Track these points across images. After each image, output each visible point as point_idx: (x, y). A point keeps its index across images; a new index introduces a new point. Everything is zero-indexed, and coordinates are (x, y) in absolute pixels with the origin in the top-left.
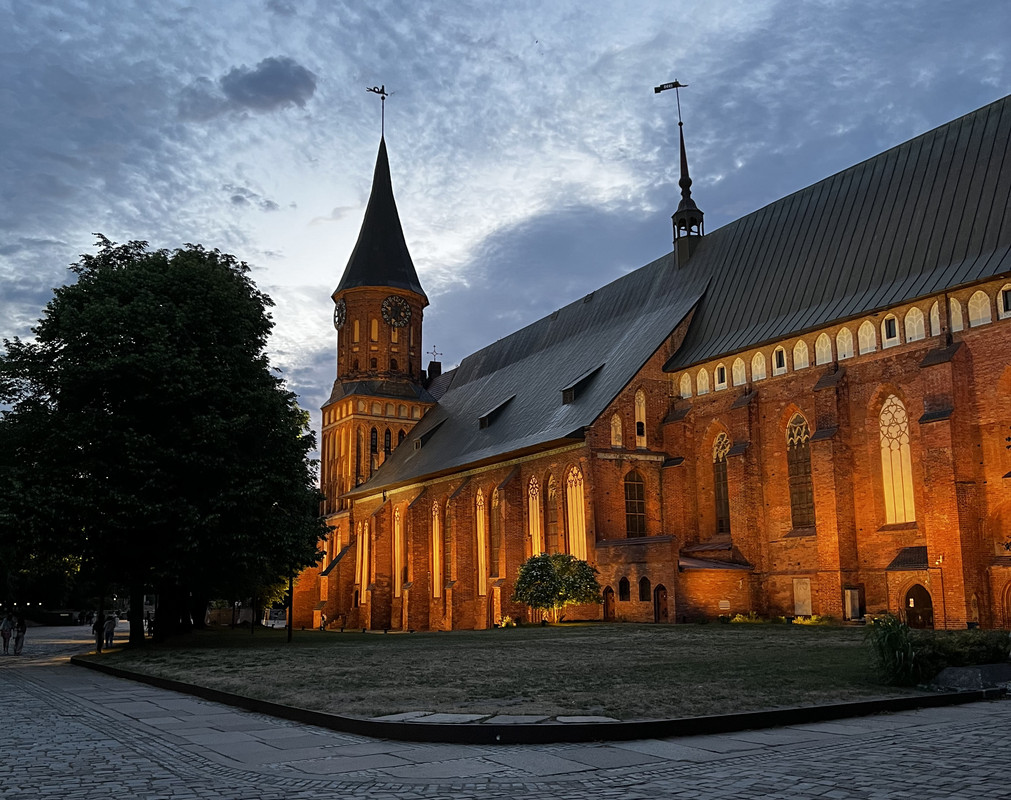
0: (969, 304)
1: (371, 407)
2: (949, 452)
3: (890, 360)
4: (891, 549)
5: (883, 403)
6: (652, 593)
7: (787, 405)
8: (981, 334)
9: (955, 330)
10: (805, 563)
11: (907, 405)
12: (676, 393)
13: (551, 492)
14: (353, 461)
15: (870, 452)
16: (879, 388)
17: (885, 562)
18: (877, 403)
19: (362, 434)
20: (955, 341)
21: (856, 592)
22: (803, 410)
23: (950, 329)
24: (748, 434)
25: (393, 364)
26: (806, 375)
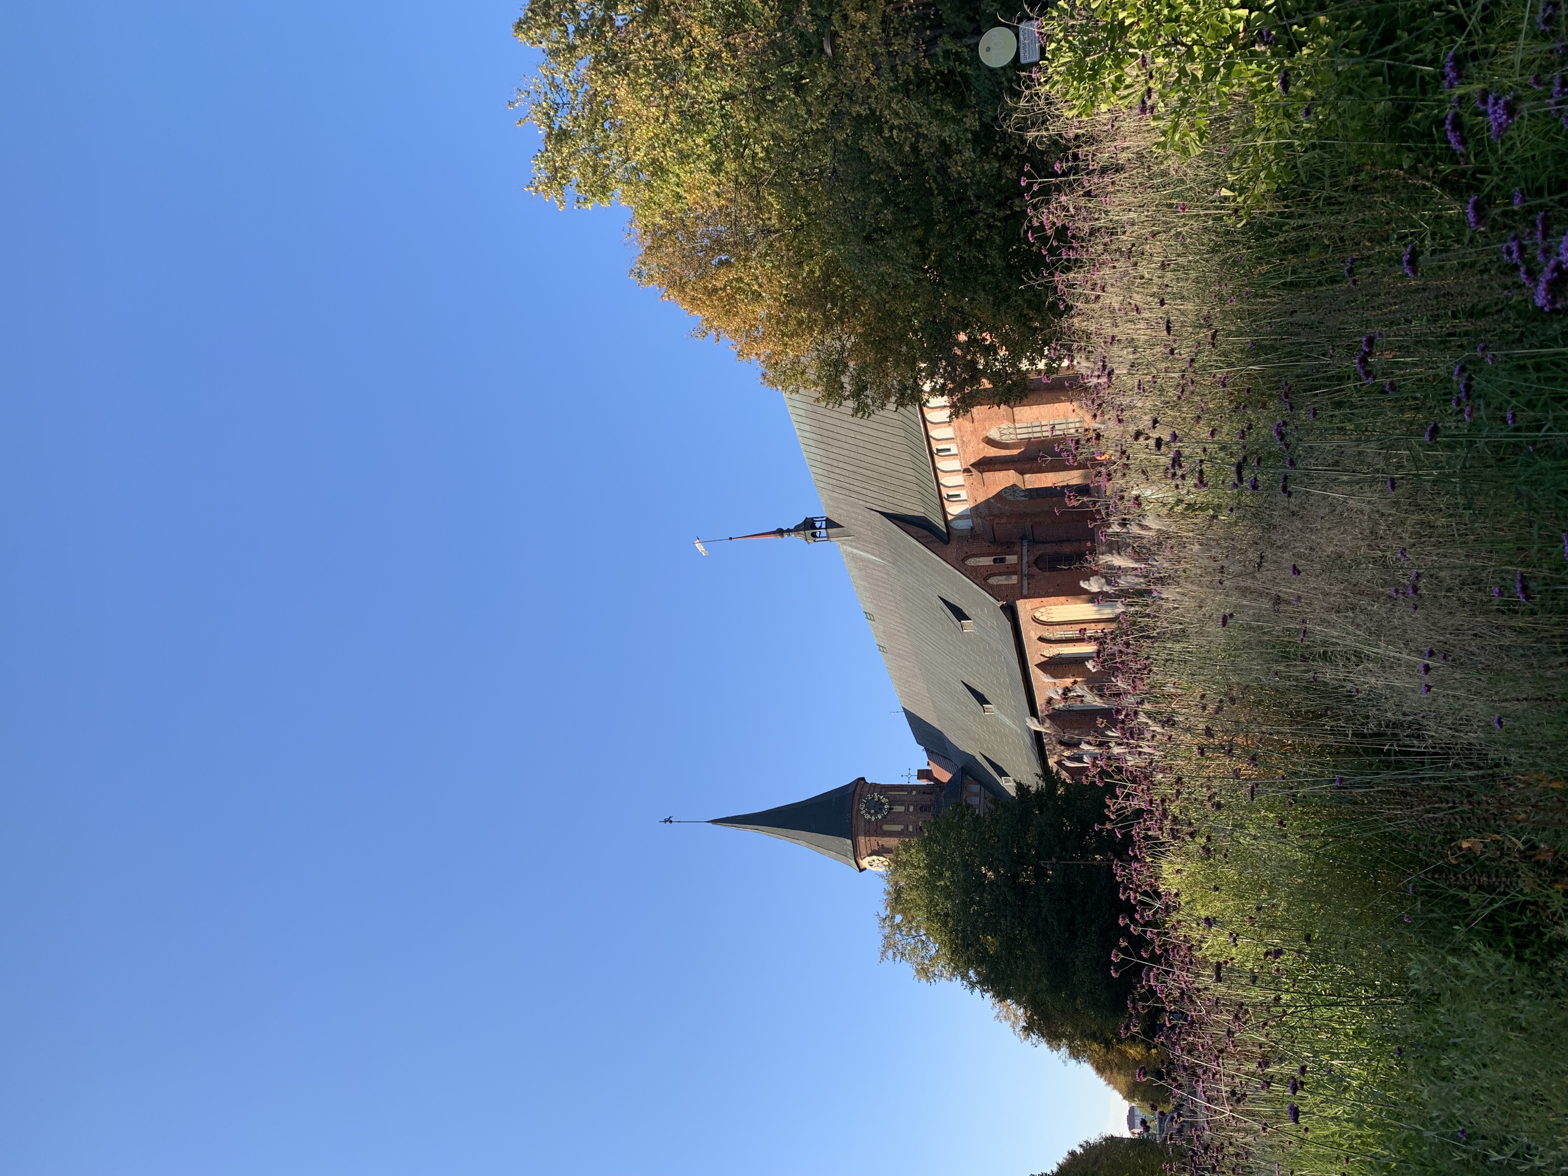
25: (925, 810)
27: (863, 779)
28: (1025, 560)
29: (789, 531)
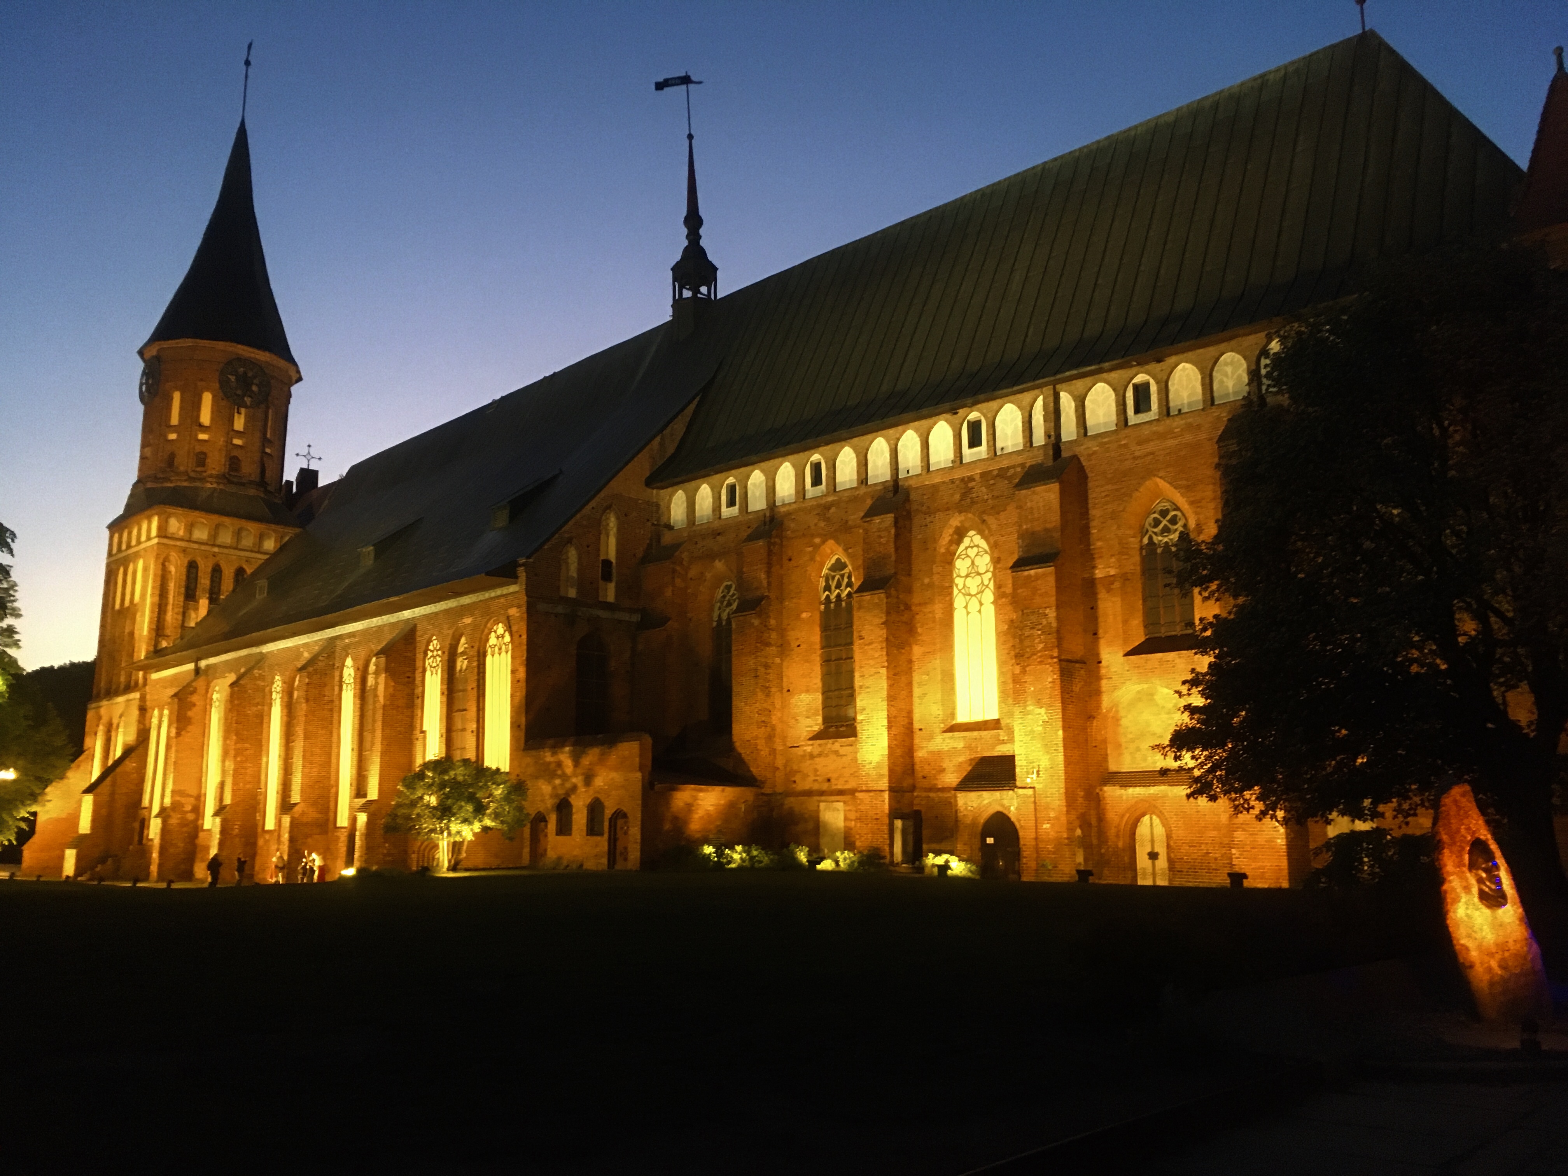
0: (1086, 402)
1: (190, 528)
2: (1052, 613)
3: (971, 479)
4: (962, 759)
5: (959, 542)
6: (606, 824)
7: (824, 542)
8: (1102, 445)
9: (1065, 437)
10: (837, 779)
11: (994, 546)
12: (664, 520)
13: (461, 663)
14: (152, 612)
15: (939, 615)
16: (956, 521)
17: (951, 778)
18: (951, 542)
19: (172, 569)
20: (1065, 454)
21: (910, 823)
22: (846, 550)
23: (1058, 436)
24: (765, 583)
25: (234, 463)
26: (852, 497)
27: (300, 379)
28: (603, 614)
29: (694, 236)
